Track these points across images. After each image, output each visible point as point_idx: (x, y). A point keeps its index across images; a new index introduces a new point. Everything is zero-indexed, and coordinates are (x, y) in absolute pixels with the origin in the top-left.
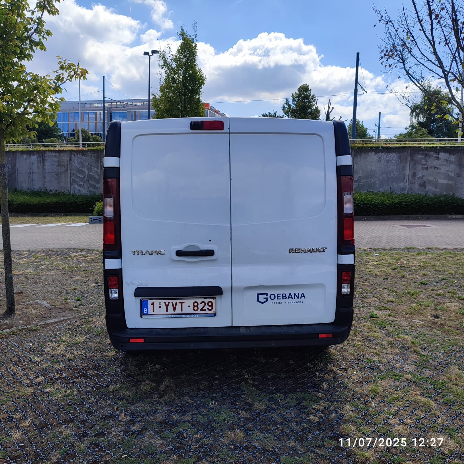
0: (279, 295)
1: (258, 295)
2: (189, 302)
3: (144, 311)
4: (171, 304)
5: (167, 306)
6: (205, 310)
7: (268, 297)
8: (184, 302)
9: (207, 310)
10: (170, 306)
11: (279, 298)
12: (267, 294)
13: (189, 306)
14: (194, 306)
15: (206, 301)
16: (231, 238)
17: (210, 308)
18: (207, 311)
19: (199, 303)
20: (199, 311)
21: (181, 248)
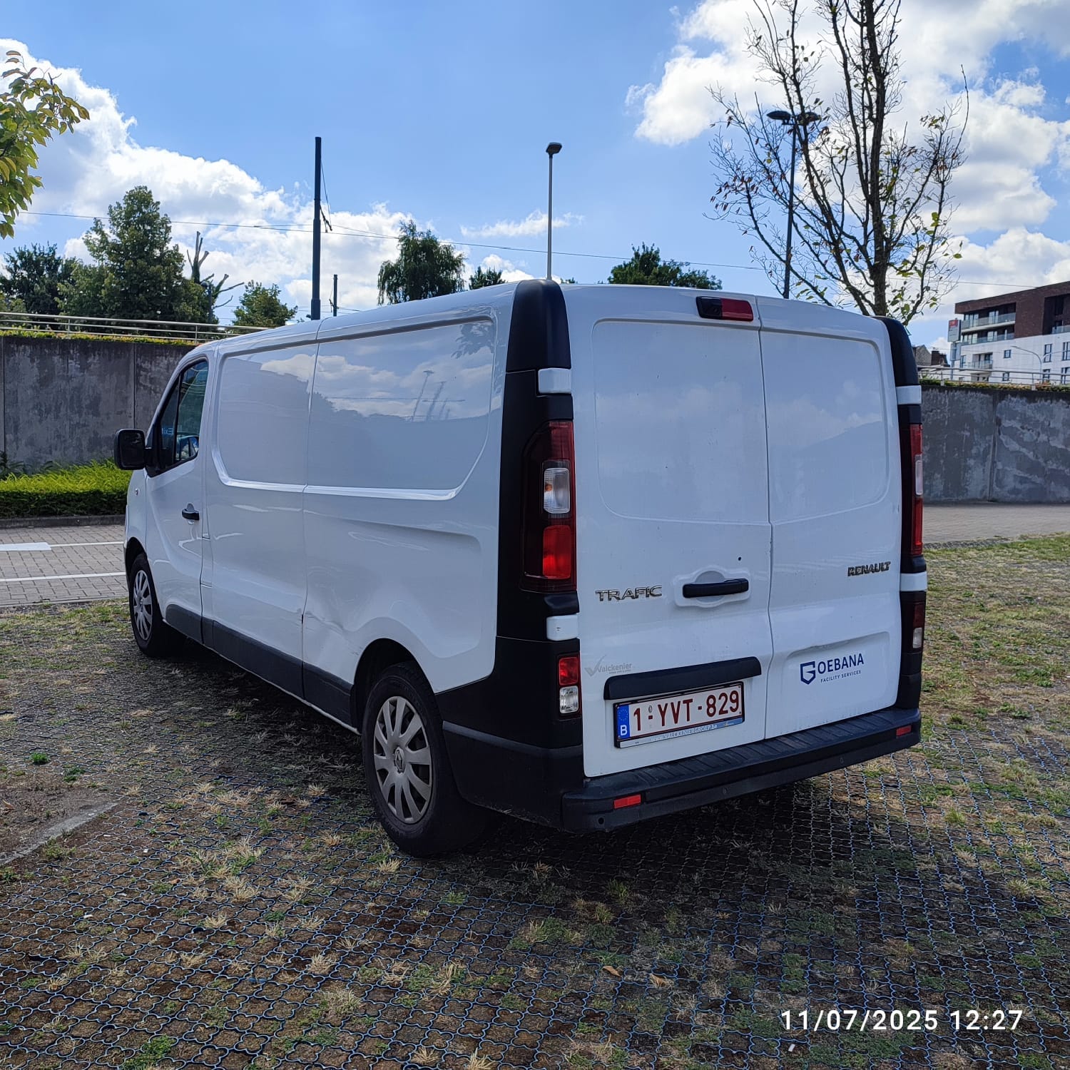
0: (830, 663)
1: (802, 666)
2: (700, 698)
3: (622, 730)
4: (669, 707)
5: (663, 714)
6: (726, 712)
7: (816, 669)
8: (691, 701)
9: (730, 711)
10: (669, 713)
11: (831, 668)
12: (813, 663)
13: (700, 708)
14: (709, 706)
15: (728, 691)
16: (771, 551)
17: (734, 706)
18: (730, 714)
19: (717, 698)
20: (717, 717)
21: (691, 578)
